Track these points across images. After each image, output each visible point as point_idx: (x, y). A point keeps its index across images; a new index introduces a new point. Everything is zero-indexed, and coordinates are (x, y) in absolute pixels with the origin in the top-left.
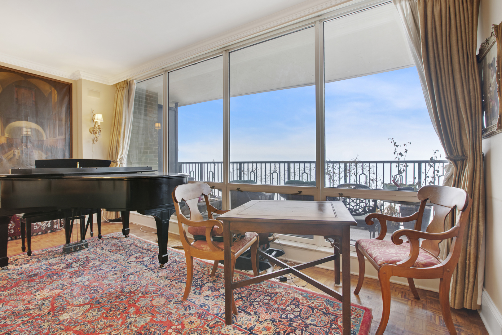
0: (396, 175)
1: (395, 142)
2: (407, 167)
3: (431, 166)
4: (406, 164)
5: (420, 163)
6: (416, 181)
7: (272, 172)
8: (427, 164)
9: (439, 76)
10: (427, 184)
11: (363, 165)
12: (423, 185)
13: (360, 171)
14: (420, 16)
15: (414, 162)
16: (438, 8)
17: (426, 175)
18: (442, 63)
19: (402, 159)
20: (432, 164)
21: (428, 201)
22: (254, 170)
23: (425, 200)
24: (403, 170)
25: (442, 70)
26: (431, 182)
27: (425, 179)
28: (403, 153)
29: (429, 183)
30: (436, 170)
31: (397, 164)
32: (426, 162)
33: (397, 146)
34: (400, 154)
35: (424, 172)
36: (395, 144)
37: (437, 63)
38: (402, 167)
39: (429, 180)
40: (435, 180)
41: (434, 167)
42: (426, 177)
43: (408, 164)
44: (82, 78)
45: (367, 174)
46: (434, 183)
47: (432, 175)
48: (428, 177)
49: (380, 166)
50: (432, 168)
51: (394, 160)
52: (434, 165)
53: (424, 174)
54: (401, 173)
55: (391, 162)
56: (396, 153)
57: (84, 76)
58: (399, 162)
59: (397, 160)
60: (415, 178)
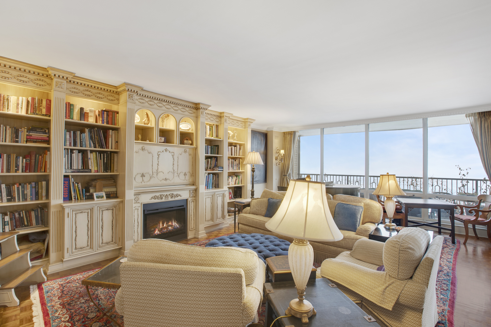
0: (461, 187)
1: (460, 167)
2: (468, 183)
3: (484, 183)
4: (468, 181)
5: (477, 180)
6: (475, 191)
7: (371, 182)
8: (482, 181)
9: (487, 151)
10: (482, 194)
11: (437, 180)
12: (479, 194)
13: (435, 184)
14: (479, 126)
15: (473, 180)
16: (487, 125)
17: (481, 188)
18: (488, 147)
19: (464, 178)
20: (485, 181)
21: (482, 201)
22: (358, 181)
23: (481, 200)
24: (466, 185)
25: (489, 149)
26: (484, 192)
27: (481, 190)
28: (465, 174)
29: (483, 193)
30: (488, 185)
31: (461, 181)
32: (481, 180)
33: (461, 170)
34: (464, 175)
35: (480, 186)
36: (460, 169)
37: (486, 146)
38: (465, 182)
39: (482, 191)
40: (487, 191)
41: (486, 184)
42: (481, 189)
43: (469, 181)
44: (273, 130)
45: (441, 186)
46: (486, 192)
47: (485, 188)
48: (482, 189)
49: (449, 181)
50: (485, 184)
51: (459, 178)
52: (487, 182)
53: (480, 187)
54: (464, 186)
55: (457, 179)
56: (460, 174)
57: (275, 130)
58: (462, 179)
59: (462, 178)
60: (473, 189)
